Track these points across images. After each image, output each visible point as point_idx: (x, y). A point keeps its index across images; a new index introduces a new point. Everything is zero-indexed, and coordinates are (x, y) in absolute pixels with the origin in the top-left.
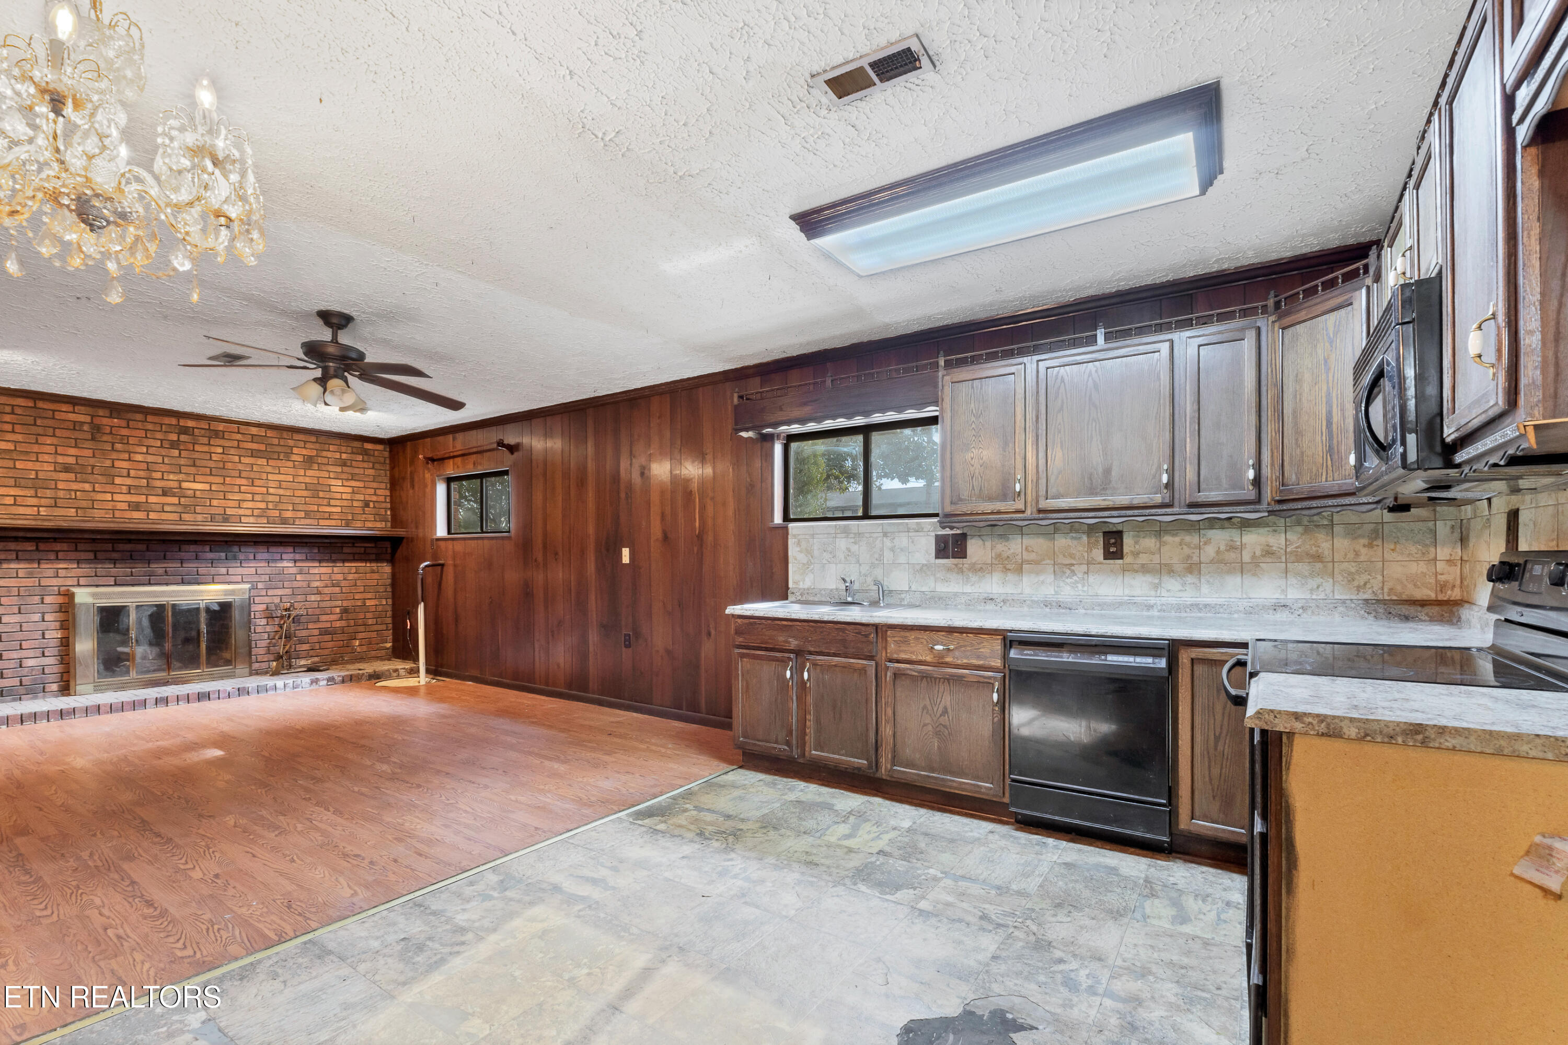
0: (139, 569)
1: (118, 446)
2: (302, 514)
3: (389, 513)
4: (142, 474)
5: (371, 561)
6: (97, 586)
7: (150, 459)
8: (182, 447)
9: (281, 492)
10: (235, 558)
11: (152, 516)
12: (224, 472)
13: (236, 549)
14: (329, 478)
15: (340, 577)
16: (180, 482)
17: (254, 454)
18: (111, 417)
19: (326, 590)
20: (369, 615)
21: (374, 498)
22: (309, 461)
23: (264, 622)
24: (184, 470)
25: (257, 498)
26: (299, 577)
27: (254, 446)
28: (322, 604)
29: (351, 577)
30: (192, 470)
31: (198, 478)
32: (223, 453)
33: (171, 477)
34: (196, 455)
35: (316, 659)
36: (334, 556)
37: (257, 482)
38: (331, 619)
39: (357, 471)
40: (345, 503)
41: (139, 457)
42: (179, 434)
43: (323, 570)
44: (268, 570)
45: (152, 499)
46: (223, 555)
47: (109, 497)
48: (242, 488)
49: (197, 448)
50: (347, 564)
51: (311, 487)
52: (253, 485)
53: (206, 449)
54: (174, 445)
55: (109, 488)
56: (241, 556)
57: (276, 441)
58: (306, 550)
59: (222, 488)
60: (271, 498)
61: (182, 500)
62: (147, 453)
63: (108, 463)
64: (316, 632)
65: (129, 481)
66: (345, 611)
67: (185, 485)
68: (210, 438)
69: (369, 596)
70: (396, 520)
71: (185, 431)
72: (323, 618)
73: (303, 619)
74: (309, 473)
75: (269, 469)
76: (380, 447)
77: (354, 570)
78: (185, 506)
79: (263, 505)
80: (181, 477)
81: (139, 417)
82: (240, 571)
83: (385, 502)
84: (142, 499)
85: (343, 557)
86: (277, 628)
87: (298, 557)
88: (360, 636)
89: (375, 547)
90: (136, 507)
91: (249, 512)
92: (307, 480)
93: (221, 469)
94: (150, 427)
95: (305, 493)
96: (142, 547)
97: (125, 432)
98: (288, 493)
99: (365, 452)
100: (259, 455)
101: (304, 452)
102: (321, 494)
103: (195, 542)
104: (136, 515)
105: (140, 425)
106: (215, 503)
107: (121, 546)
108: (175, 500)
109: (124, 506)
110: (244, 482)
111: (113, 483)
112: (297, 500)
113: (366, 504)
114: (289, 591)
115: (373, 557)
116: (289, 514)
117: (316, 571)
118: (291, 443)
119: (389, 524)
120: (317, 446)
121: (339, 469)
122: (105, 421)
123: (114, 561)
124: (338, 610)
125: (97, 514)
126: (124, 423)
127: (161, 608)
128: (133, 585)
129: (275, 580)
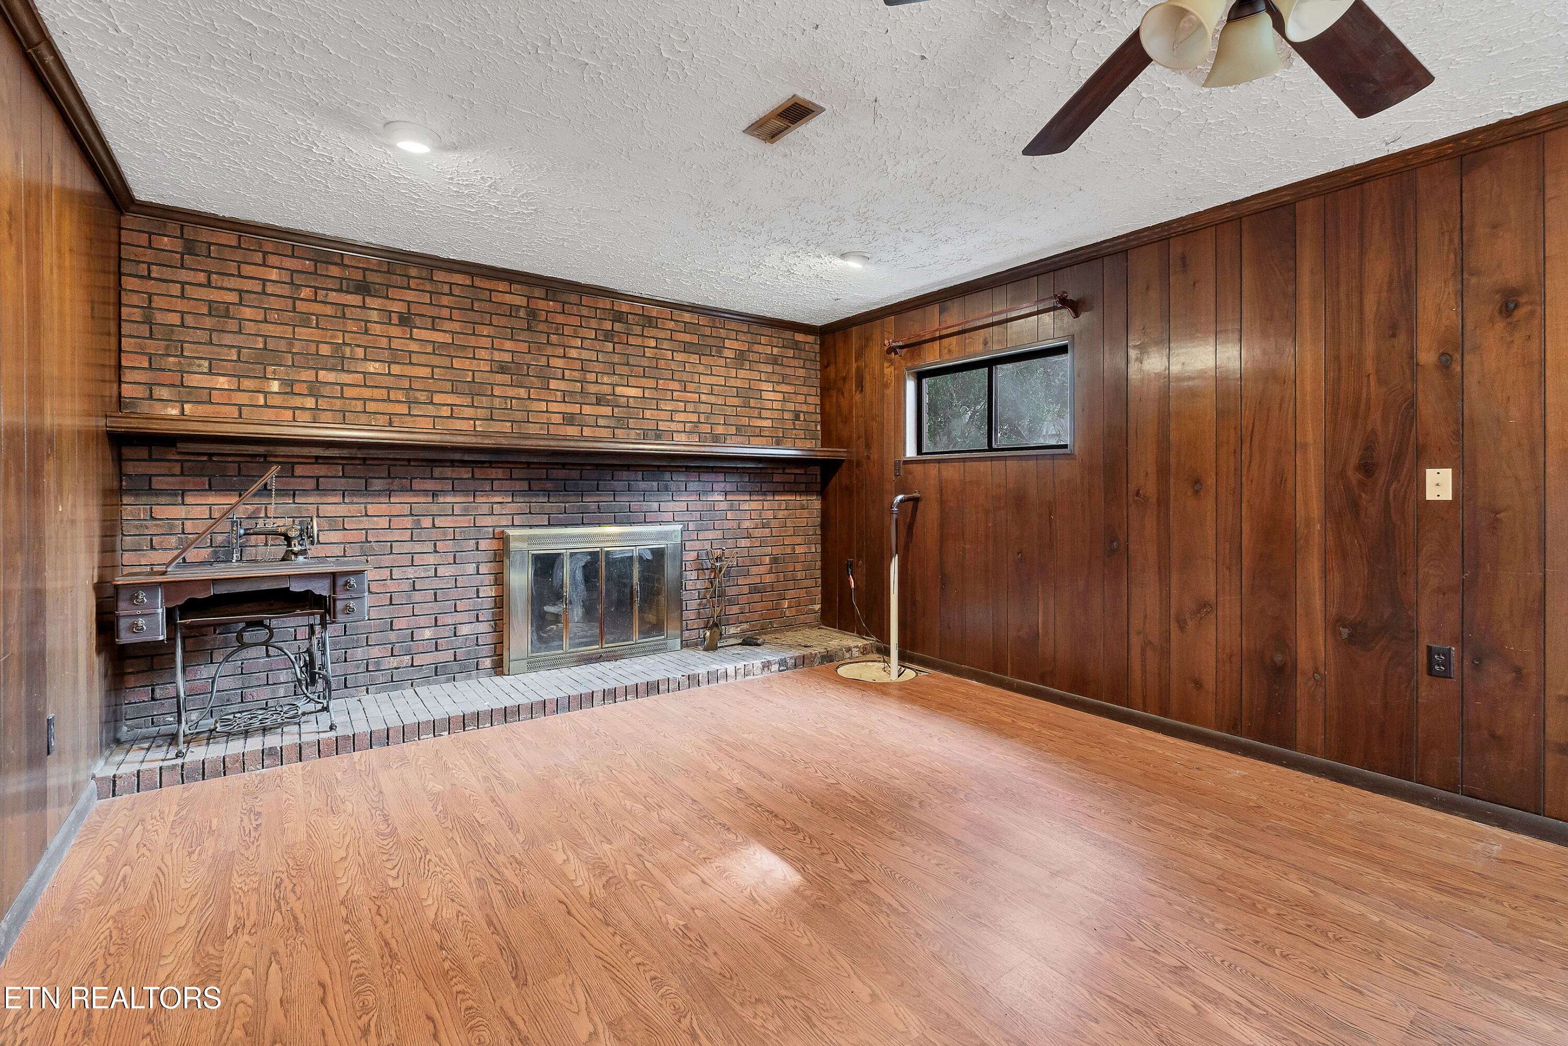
0: (573, 503)
1: (554, 338)
2: (733, 430)
3: (819, 428)
4: (576, 375)
5: (801, 493)
6: (531, 526)
7: (585, 355)
8: (616, 340)
9: (713, 399)
10: (667, 489)
11: (587, 432)
12: (656, 373)
13: (667, 476)
14: (760, 380)
15: (770, 514)
16: (614, 386)
17: (687, 348)
18: (546, 299)
19: (756, 533)
20: (799, 567)
21: (804, 408)
22: (741, 358)
23: (695, 573)
24: (619, 370)
25: (690, 407)
26: (730, 515)
27: (687, 338)
28: (754, 552)
29: (781, 514)
30: (625, 370)
31: (633, 381)
32: (656, 347)
33: (606, 379)
34: (630, 350)
35: (748, 627)
36: (765, 487)
37: (690, 387)
38: (761, 573)
39: (789, 371)
40: (776, 415)
41: (573, 353)
42: (613, 321)
43: (754, 505)
44: (699, 506)
45: (587, 410)
46: (655, 484)
47: (543, 406)
48: (675, 394)
49: (632, 340)
50: (777, 498)
51: (741, 392)
52: (685, 391)
53: (639, 341)
54: (609, 336)
55: (544, 394)
56: (673, 486)
57: (708, 331)
58: (735, 478)
59: (655, 394)
60: (703, 408)
61: (616, 410)
62: (582, 348)
63: (543, 361)
64: (746, 590)
65: (563, 385)
66: (775, 560)
67: (619, 390)
68: (644, 326)
69: (799, 540)
70: (827, 438)
71: (619, 317)
72: (754, 570)
73: (733, 573)
74: (742, 374)
75: (701, 369)
76: (810, 339)
77: (783, 507)
78: (619, 419)
79: (694, 418)
80: (615, 379)
81: (574, 298)
82: (671, 506)
83: (816, 413)
84: (576, 409)
85: (771, 487)
86: (707, 584)
87: (729, 487)
88: (790, 594)
89: (805, 474)
90: (569, 420)
91: (680, 427)
92: (739, 383)
93: (652, 371)
94: (585, 312)
95: (736, 401)
96: (575, 474)
97: (560, 319)
98: (720, 401)
99: (796, 346)
100: (692, 350)
101: (736, 345)
102: (753, 403)
103: (628, 467)
104: (572, 431)
105: (575, 310)
106: (648, 414)
107: (555, 473)
108: (607, 411)
109: (557, 419)
110: (675, 386)
111: (548, 388)
112: (729, 411)
113: (797, 417)
114: (718, 534)
115: (803, 487)
116: (720, 430)
117: (745, 506)
118: (723, 333)
119: (819, 443)
120: (749, 337)
121: (769, 369)
122: (542, 304)
123: (548, 494)
124: (767, 559)
125: (532, 429)
126: (559, 307)
127: (594, 556)
129: (707, 518)
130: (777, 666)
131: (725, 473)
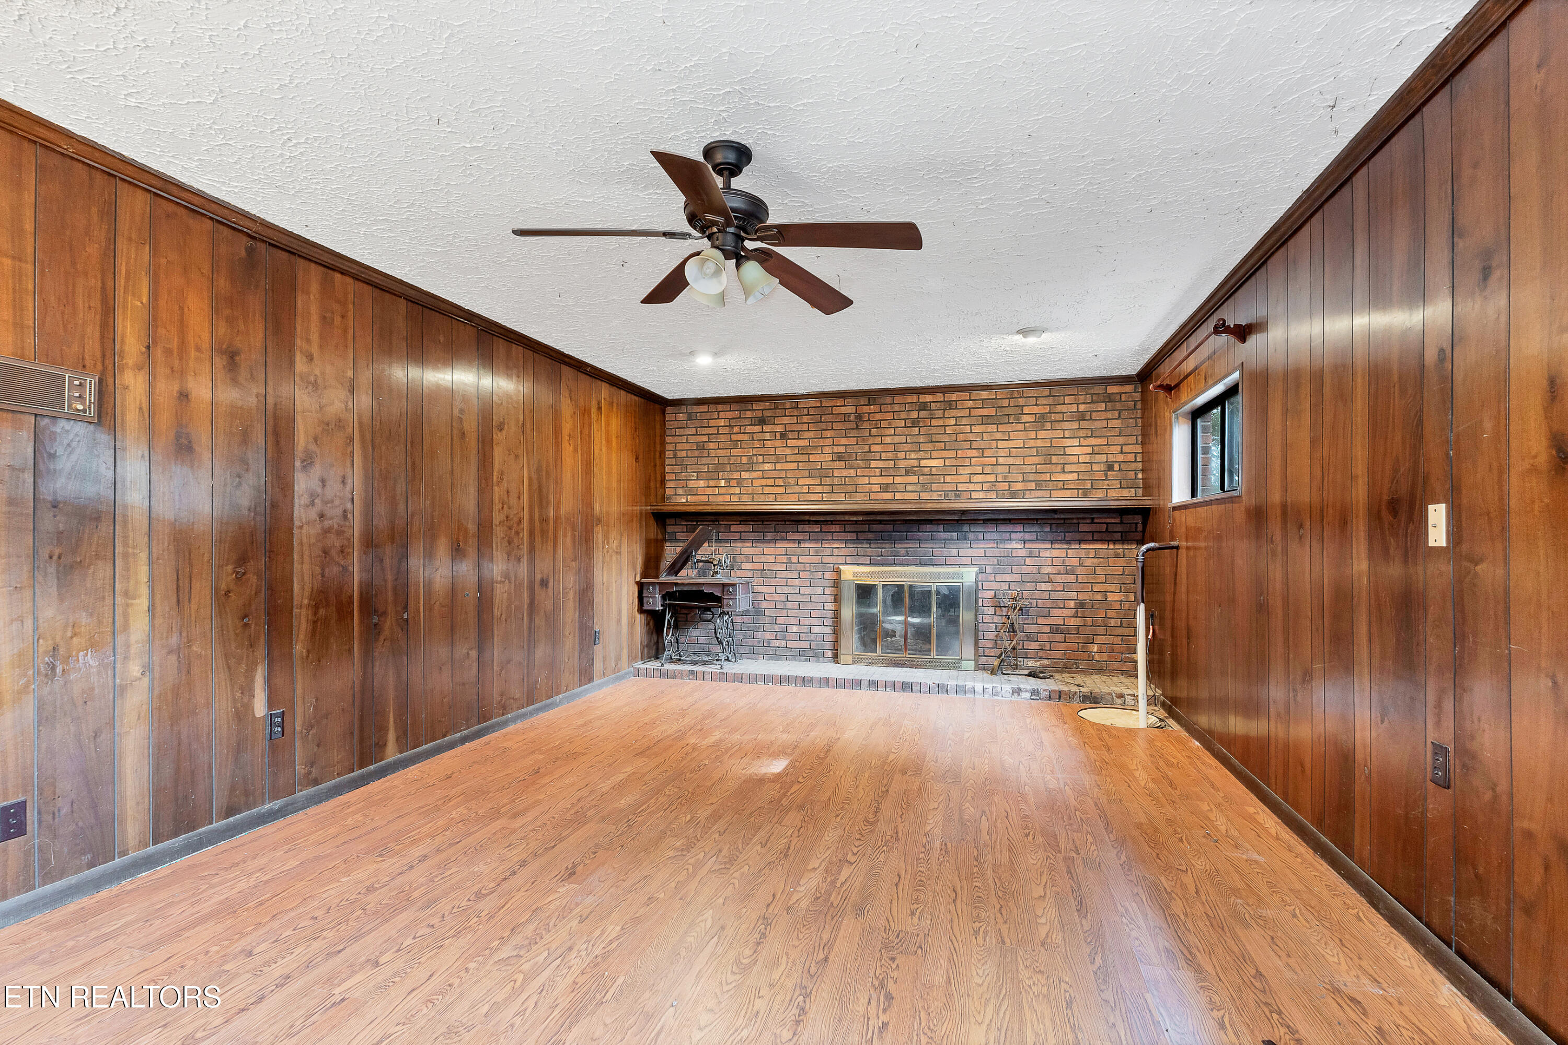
0: (888, 548)
1: (874, 431)
2: (1033, 486)
3: (1140, 476)
4: (890, 455)
5: (1115, 542)
6: (858, 564)
7: (897, 439)
8: (921, 424)
9: (1011, 461)
10: (965, 538)
11: (898, 496)
12: (956, 445)
13: (966, 528)
14: (1064, 437)
15: (1075, 562)
16: (919, 459)
17: (985, 420)
18: (869, 405)
19: (1059, 578)
20: (1111, 614)
21: (1120, 458)
22: (1041, 419)
23: (991, 611)
24: (923, 447)
25: (987, 470)
26: (1028, 561)
27: (985, 412)
28: (1055, 595)
29: (1088, 562)
30: (929, 446)
31: (935, 454)
32: (956, 425)
33: (913, 456)
34: (933, 430)
35: (1045, 662)
36: (1069, 536)
37: (988, 453)
38: (1064, 615)
39: (1098, 424)
40: (1083, 468)
41: (888, 440)
42: (919, 411)
43: (1056, 553)
44: (997, 552)
45: (898, 480)
46: (955, 534)
47: (866, 480)
48: (973, 460)
49: (934, 422)
50: (1083, 546)
51: (1044, 451)
52: (983, 457)
53: (941, 422)
54: (915, 423)
55: (867, 471)
56: (971, 536)
57: (1006, 403)
58: (1036, 528)
59: (954, 462)
60: (1000, 469)
61: (921, 478)
62: (895, 435)
63: (867, 448)
64: (1047, 629)
65: (881, 464)
66: (1081, 605)
67: (923, 463)
68: (945, 410)
69: (1112, 588)
70: (1147, 488)
71: (924, 407)
72: (1055, 612)
73: (1032, 612)
74: (1042, 434)
75: (998, 436)
76: (1129, 388)
77: (1092, 554)
78: (924, 485)
79: (992, 478)
80: (921, 454)
81: (888, 399)
82: (970, 552)
83: (1136, 461)
84: (890, 480)
85: (1078, 536)
86: (1004, 620)
87: (1027, 536)
88: (1099, 639)
89: (1122, 523)
90: (885, 488)
91: (979, 487)
92: (1039, 443)
93: (953, 444)
94: (897, 408)
95: (1036, 460)
96: (889, 527)
97: (878, 417)
98: (1019, 461)
99: (1109, 398)
100: (989, 421)
101: (1036, 410)
102: (1054, 459)
103: (931, 522)
104: (887, 496)
105: (889, 408)
106: (948, 479)
107: (875, 527)
108: (914, 479)
109: (876, 488)
110: (974, 453)
111: (870, 468)
112: (1028, 469)
113: (1110, 467)
114: (1017, 577)
115: (1118, 536)
116: (1019, 486)
117: (1047, 554)
118: (1021, 401)
119: (1140, 492)
120: (1050, 400)
121: (1075, 425)
122: (866, 409)
123: (869, 541)
124: (1072, 604)
125: (859, 497)
126: (877, 408)
127: (901, 587)
128: (883, 565)
129: (1004, 564)
130: (1028, 695)
131: (1024, 524)
